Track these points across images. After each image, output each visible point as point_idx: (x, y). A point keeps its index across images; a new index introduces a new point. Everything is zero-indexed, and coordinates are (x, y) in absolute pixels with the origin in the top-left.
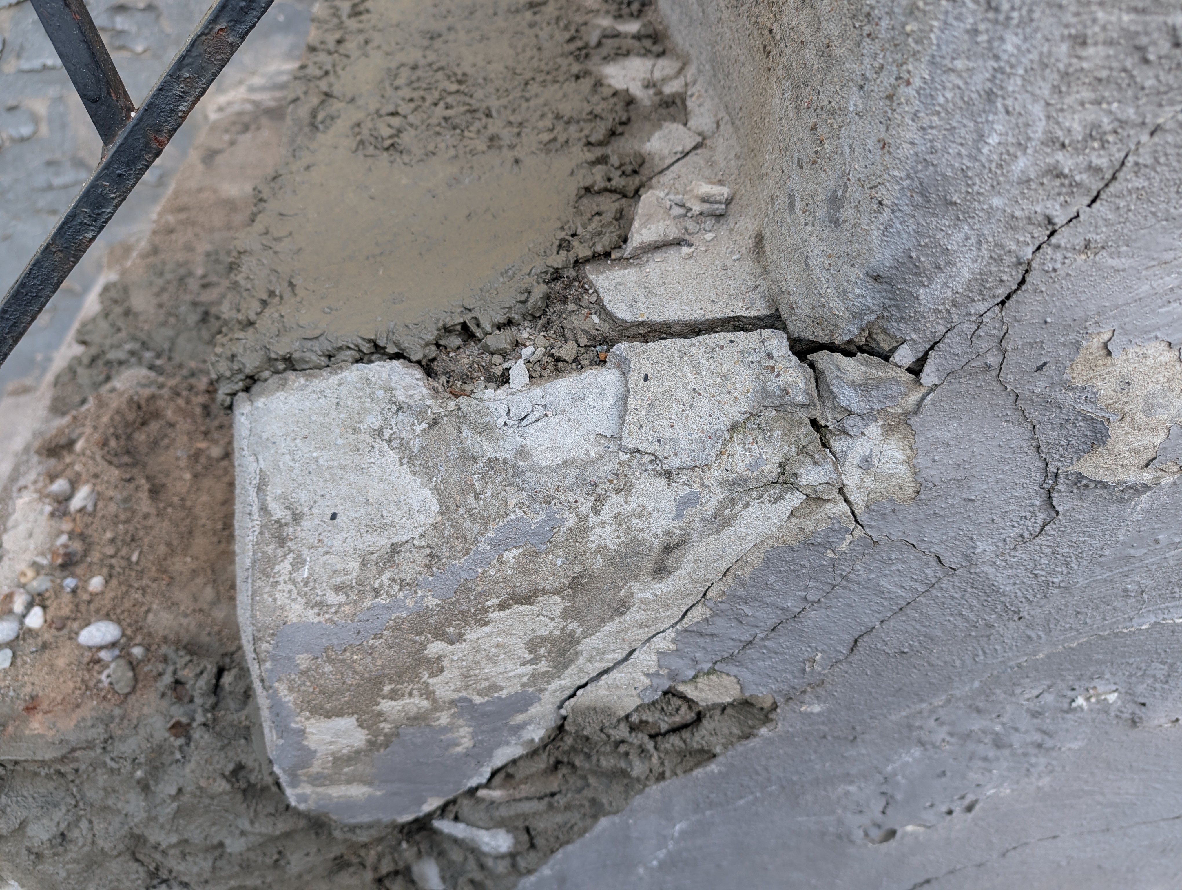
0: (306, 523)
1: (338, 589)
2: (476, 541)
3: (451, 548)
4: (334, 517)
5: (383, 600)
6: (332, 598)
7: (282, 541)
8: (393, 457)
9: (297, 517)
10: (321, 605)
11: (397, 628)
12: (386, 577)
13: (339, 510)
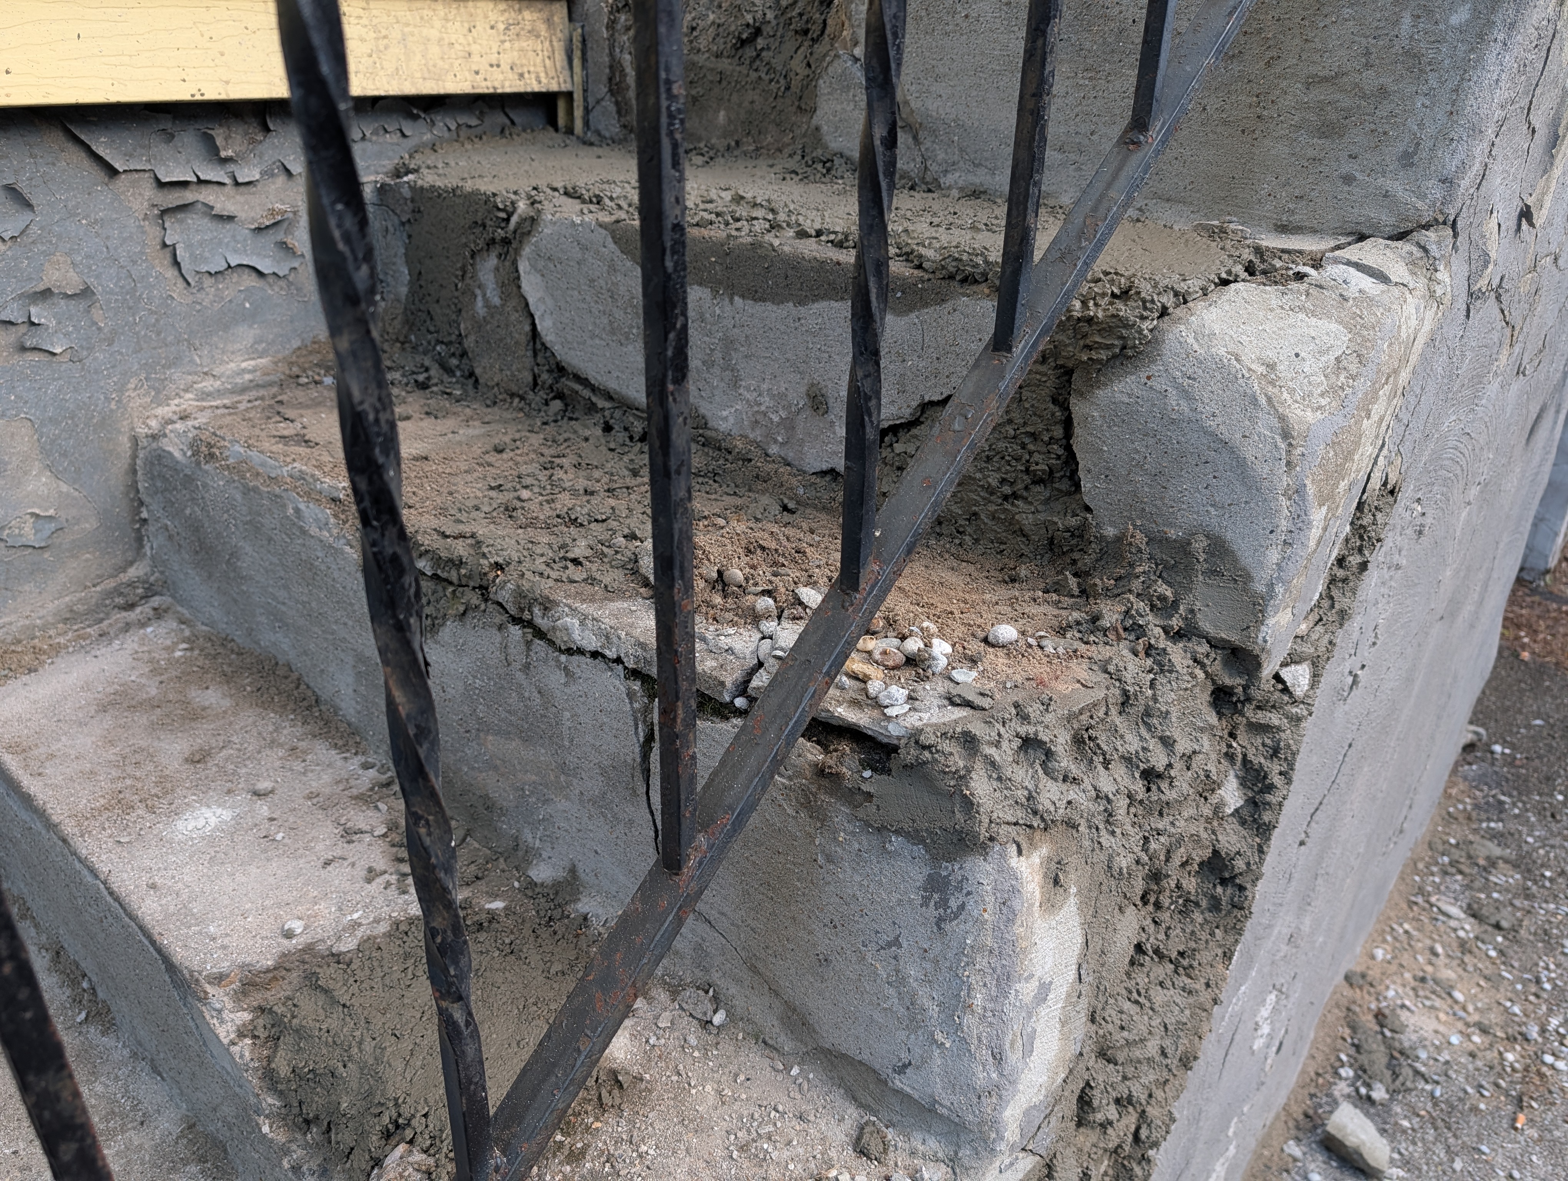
0: (1281, 367)
1: (1322, 395)
2: (1375, 340)
3: (1367, 348)
4: (1297, 355)
5: (1348, 391)
6: (1323, 402)
7: (1272, 383)
8: (1301, 316)
9: (1271, 367)
10: (1320, 408)
11: (1357, 409)
12: (1342, 379)
13: (1297, 350)
